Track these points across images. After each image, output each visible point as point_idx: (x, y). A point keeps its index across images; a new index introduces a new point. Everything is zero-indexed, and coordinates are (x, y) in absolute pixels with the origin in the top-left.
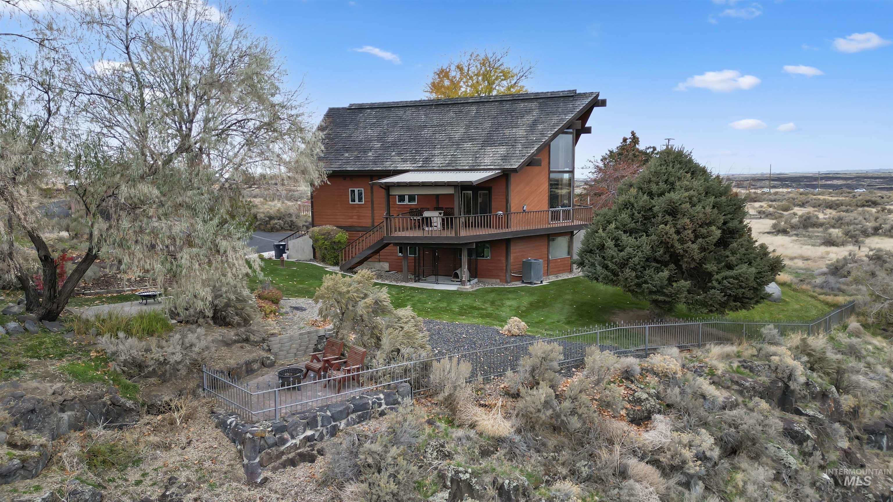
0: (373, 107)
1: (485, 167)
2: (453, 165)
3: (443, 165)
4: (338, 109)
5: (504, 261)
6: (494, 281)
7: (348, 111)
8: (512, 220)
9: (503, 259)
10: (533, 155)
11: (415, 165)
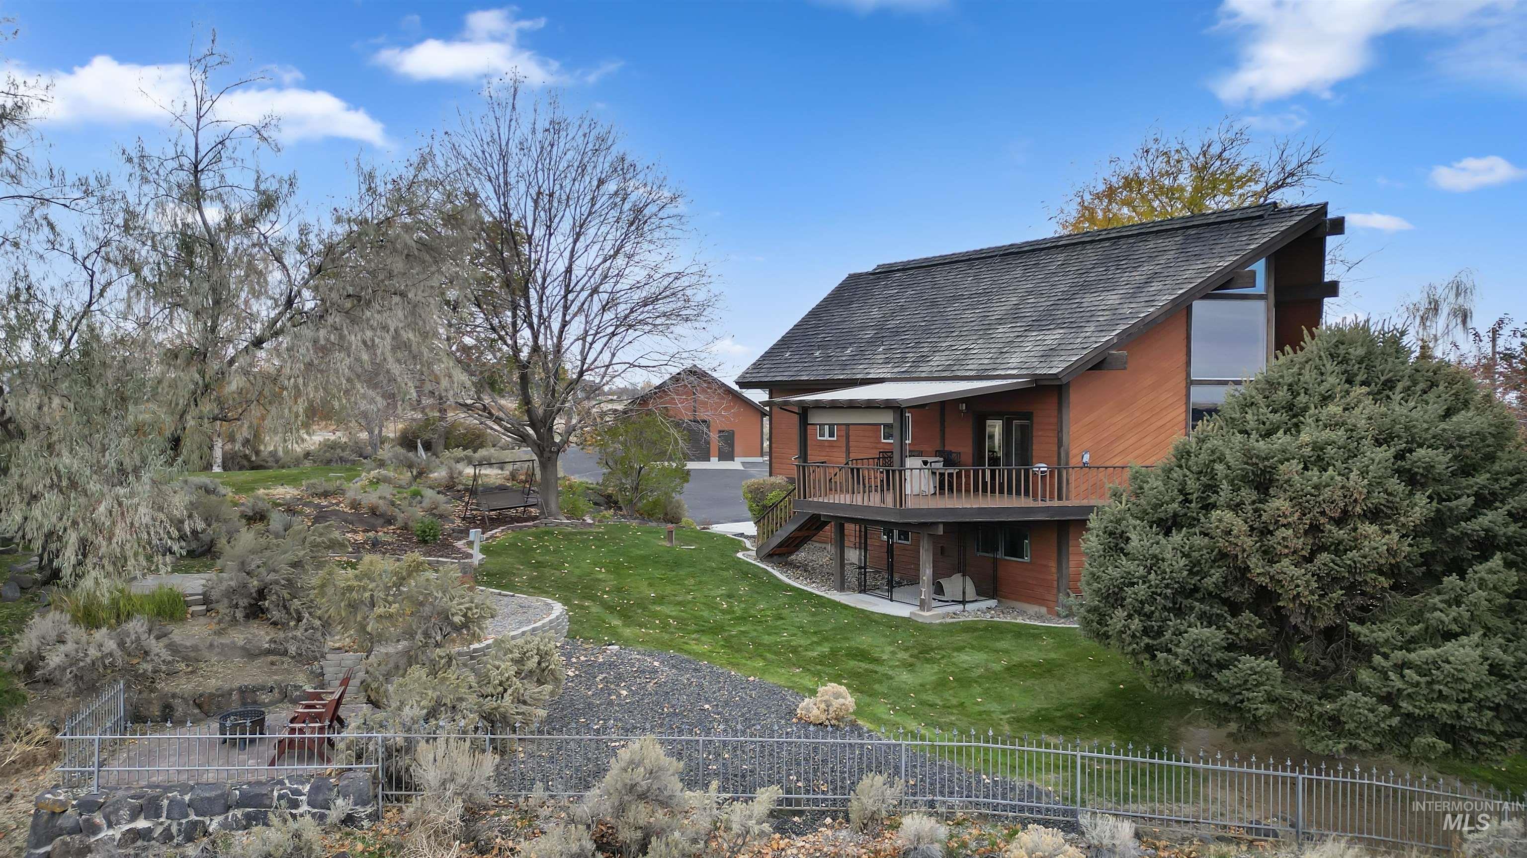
0: (906, 268)
1: (1003, 373)
2: (955, 368)
3: (939, 368)
4: (860, 275)
5: (1054, 570)
6: (1033, 609)
7: (872, 277)
8: (1072, 485)
9: (1053, 564)
10: (1109, 346)
11: (896, 370)
